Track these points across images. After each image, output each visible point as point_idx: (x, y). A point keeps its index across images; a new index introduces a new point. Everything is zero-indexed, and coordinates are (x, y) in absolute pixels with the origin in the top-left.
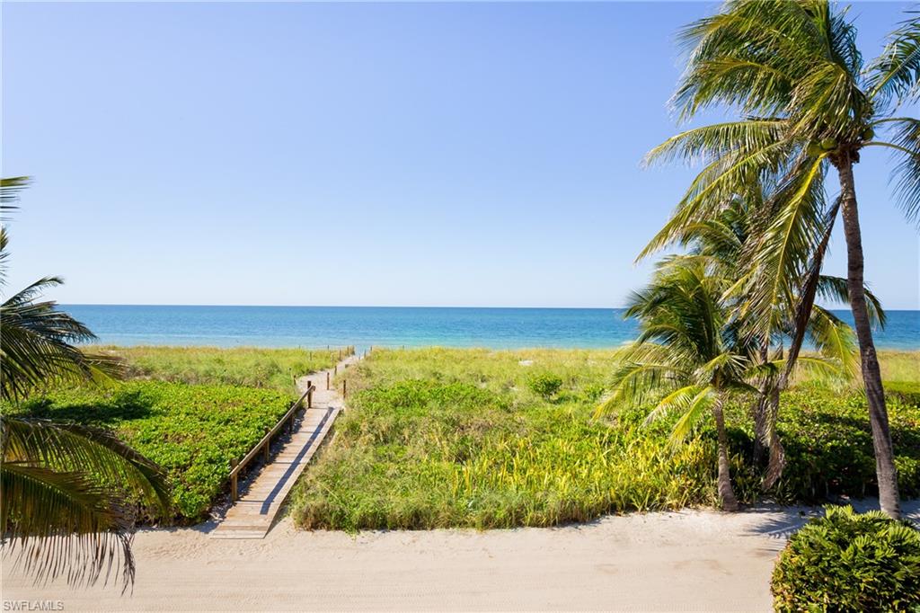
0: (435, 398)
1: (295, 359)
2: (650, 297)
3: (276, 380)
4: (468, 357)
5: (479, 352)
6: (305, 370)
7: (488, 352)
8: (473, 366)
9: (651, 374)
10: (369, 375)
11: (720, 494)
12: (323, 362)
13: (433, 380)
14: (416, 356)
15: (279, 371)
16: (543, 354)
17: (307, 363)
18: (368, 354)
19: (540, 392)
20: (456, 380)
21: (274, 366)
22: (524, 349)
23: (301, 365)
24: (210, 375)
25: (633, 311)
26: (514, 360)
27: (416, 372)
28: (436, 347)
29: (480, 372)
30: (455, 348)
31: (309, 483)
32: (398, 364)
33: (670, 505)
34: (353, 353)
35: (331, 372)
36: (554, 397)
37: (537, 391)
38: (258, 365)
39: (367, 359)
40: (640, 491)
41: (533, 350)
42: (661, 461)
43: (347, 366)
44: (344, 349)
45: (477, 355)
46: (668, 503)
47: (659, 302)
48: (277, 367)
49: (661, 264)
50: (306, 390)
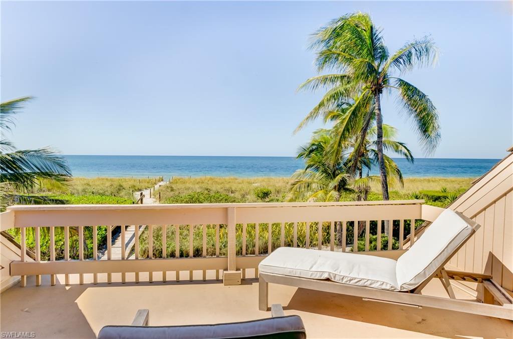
0: (206, 200)
1: (131, 183)
2: (308, 149)
3: (123, 193)
4: (226, 181)
5: (232, 179)
6: (137, 188)
7: (236, 179)
8: (227, 186)
9: (307, 185)
10: (172, 190)
11: (337, 239)
12: (146, 185)
13: (206, 192)
14: (198, 181)
15: (123, 188)
16: (266, 181)
17: (138, 185)
18: (171, 181)
19: (260, 197)
20: (218, 192)
21: (121, 186)
22: (256, 178)
23: (134, 186)
24: (85, 191)
25: (301, 155)
26: (250, 183)
27: (197, 188)
28: (208, 177)
29: (231, 188)
30: (219, 178)
31: (145, 239)
32: (188, 185)
33: (315, 244)
34: (162, 180)
35: (152, 189)
36: (267, 200)
37: (259, 196)
38: (112, 185)
39: (170, 183)
40: (301, 238)
41: (260, 178)
42: (314, 226)
43: (160, 186)
44: (158, 178)
45: (230, 181)
46: (314, 243)
47: (311, 151)
48: (122, 187)
49: (315, 133)
50: (139, 197)
